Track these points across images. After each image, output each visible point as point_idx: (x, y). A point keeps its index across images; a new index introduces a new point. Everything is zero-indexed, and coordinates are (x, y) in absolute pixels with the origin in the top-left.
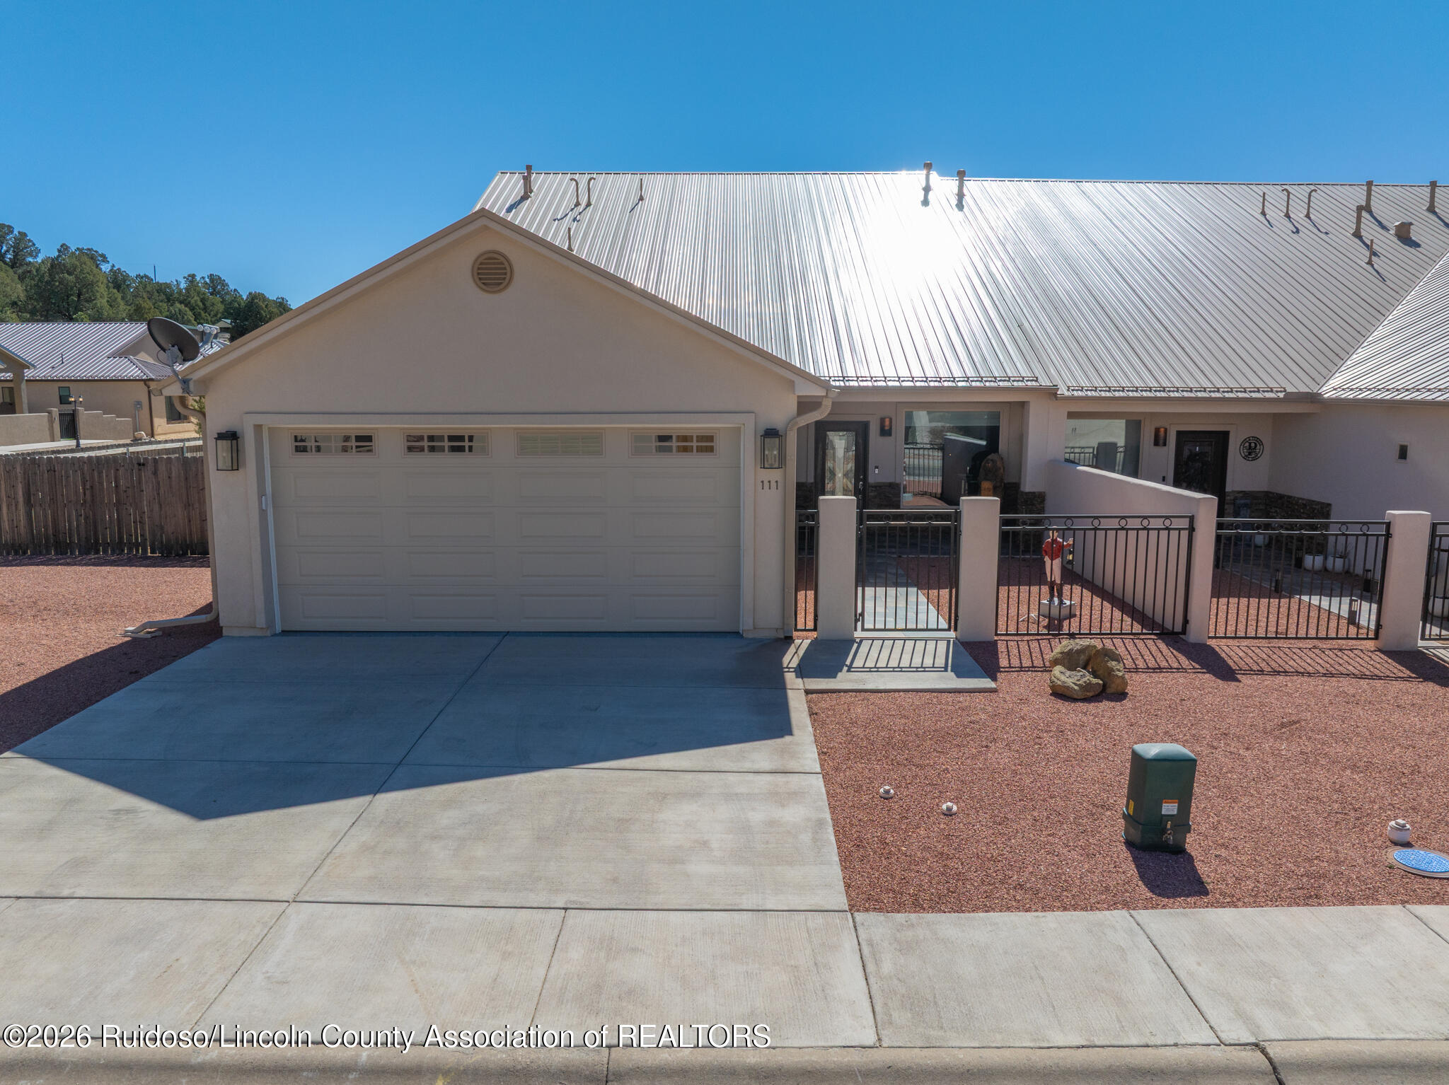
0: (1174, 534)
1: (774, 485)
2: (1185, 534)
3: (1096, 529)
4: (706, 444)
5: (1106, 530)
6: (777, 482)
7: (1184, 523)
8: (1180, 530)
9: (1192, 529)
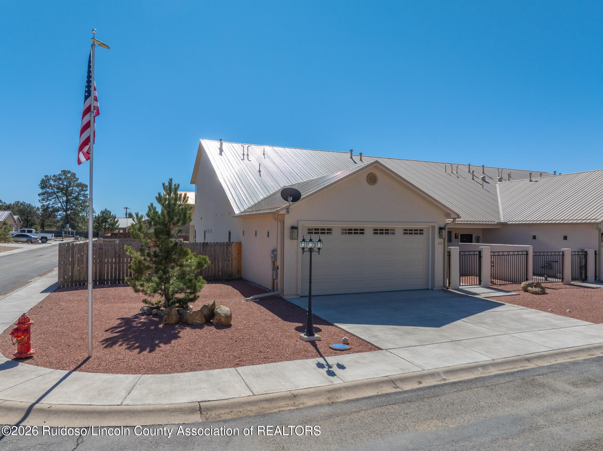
0: (524, 255)
1: (441, 243)
2: (526, 255)
3: (508, 255)
4: (420, 232)
5: (511, 255)
6: (442, 243)
7: (525, 253)
8: (525, 255)
9: (527, 254)
